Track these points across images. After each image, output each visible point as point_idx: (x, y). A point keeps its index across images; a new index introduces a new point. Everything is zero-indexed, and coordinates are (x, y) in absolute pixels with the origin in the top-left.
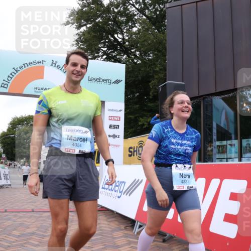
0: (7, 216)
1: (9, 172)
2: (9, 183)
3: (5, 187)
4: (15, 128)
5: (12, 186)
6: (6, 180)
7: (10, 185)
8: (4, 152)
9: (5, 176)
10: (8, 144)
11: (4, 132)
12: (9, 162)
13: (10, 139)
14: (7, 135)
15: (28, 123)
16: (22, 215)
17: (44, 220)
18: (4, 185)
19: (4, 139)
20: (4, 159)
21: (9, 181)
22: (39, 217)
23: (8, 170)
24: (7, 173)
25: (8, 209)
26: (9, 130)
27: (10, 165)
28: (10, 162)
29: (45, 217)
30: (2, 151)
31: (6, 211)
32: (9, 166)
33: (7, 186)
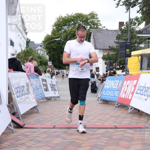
0: (55, 132)
1: (57, 82)
2: (57, 95)
3: (53, 99)
4: (61, 30)
5: (61, 98)
6: (53, 92)
7: (59, 97)
8: (50, 59)
9: (53, 86)
10: (54, 49)
11: (48, 35)
12: (56, 71)
13: (56, 43)
14: (52, 39)
15: (76, 23)
16: (73, 132)
17: (98, 138)
18: (51, 97)
19: (49, 43)
20: (50, 67)
21: (57, 92)
22: (93, 134)
23: (56, 80)
24: (54, 83)
25: (57, 124)
26: (54, 32)
27: (58, 73)
28: (58, 71)
29: (99, 134)
30: (48, 58)
31: (54, 128)
32: (57, 75)
33: (55, 99)
